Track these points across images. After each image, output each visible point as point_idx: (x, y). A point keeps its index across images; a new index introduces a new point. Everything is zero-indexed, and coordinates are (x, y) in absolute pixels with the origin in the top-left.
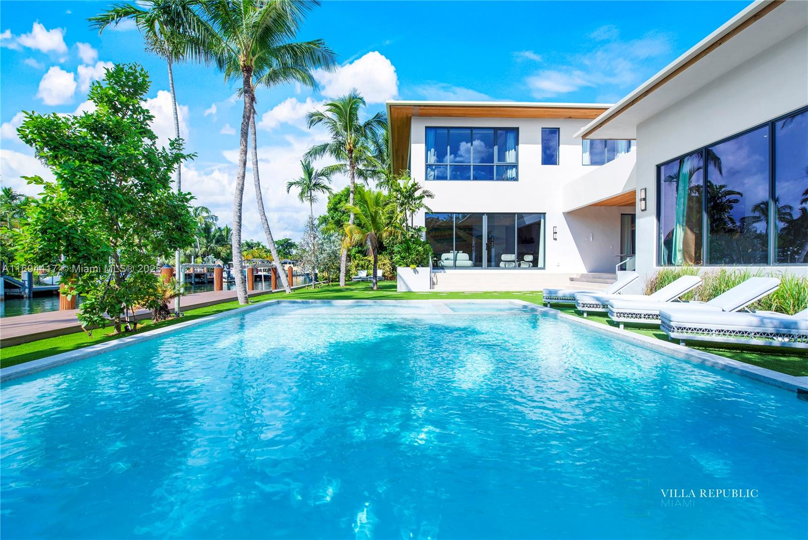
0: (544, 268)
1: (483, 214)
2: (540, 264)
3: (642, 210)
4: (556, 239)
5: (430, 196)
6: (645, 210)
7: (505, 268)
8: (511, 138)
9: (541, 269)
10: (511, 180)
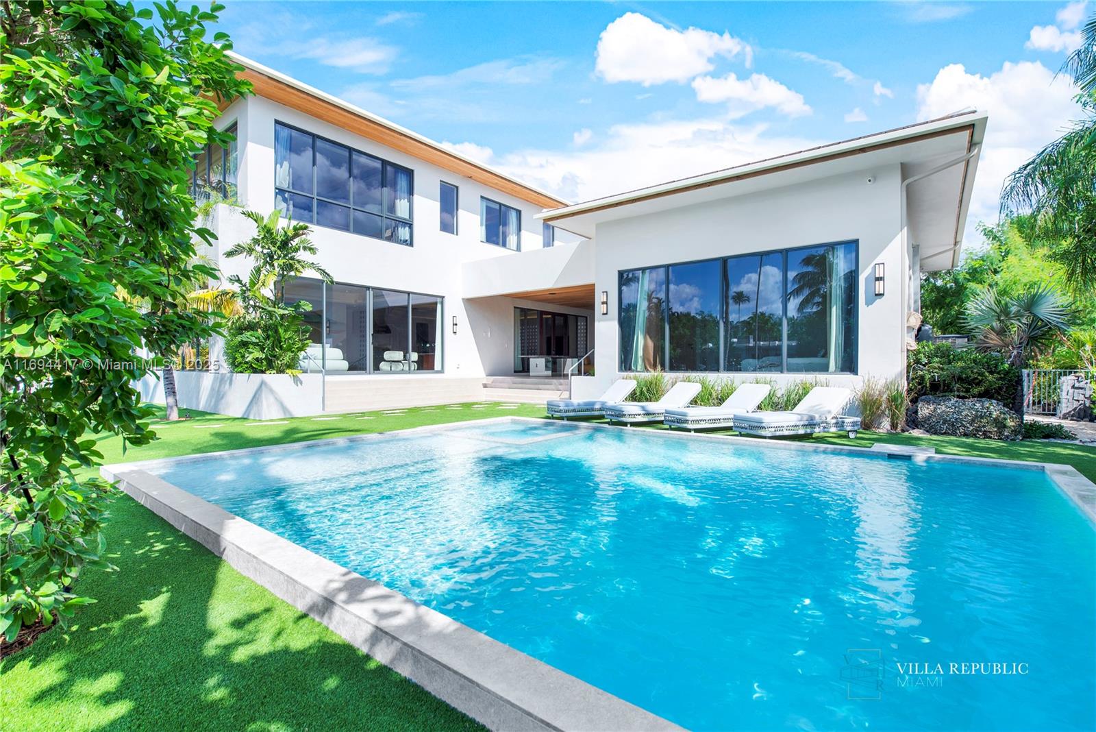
0: (442, 371)
1: (368, 288)
2: (437, 366)
3: (604, 314)
4: (455, 333)
5: (310, 249)
6: (606, 314)
7: (391, 372)
8: (402, 182)
9: (438, 372)
10: (402, 244)
